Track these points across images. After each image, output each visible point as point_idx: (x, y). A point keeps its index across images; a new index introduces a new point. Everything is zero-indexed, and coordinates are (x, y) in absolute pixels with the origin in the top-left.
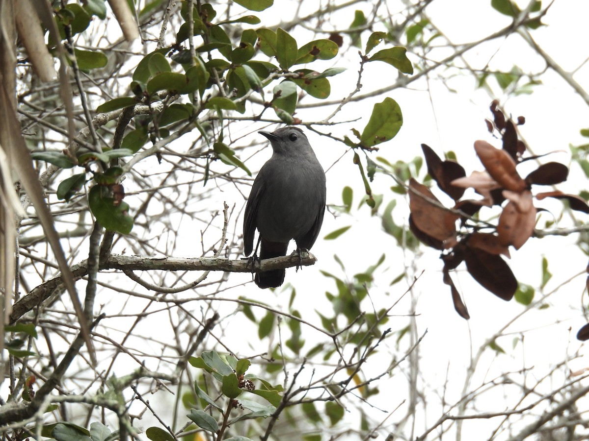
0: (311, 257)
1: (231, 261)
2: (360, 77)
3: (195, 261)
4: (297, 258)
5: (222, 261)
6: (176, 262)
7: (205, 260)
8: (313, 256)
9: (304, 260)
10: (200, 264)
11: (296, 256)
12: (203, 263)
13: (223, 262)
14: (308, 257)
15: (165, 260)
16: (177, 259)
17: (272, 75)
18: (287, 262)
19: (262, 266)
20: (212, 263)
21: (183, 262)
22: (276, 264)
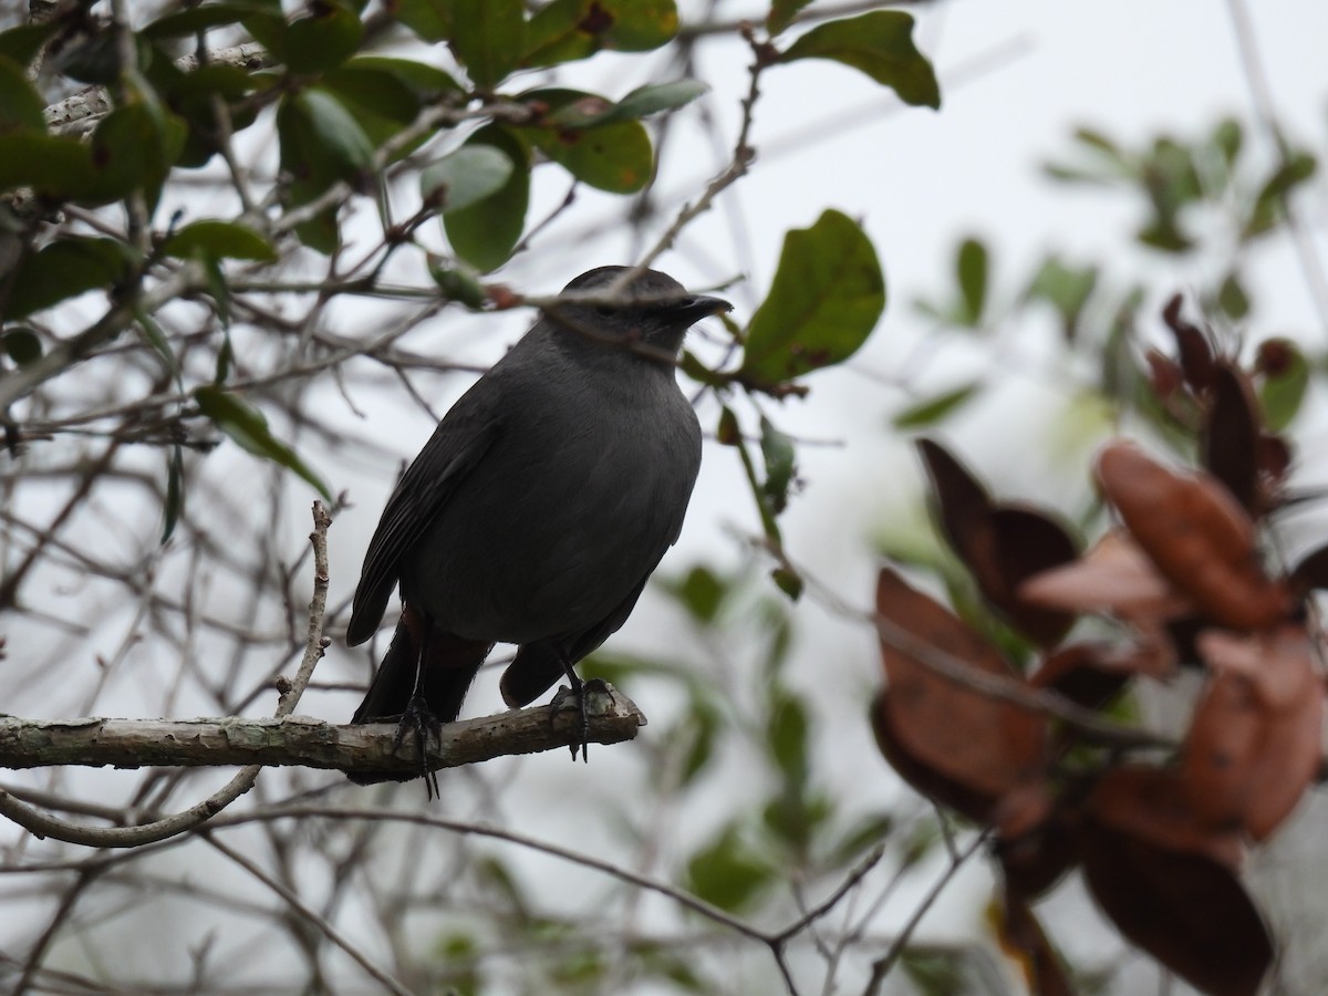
0: (621, 712)
1: (333, 730)
2: (747, 121)
3: (203, 730)
4: (571, 716)
5: (300, 732)
6: (136, 737)
7: (239, 728)
8: (631, 705)
9: (596, 722)
10: (221, 743)
11: (568, 709)
12: (234, 737)
13: (305, 733)
14: (611, 714)
15: (96, 729)
16: (140, 726)
17: (428, 116)
18: (534, 732)
19: (446, 745)
20: (265, 738)
21: (160, 737)
22: (497, 739)
